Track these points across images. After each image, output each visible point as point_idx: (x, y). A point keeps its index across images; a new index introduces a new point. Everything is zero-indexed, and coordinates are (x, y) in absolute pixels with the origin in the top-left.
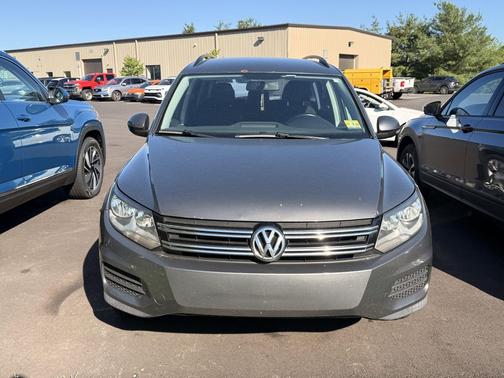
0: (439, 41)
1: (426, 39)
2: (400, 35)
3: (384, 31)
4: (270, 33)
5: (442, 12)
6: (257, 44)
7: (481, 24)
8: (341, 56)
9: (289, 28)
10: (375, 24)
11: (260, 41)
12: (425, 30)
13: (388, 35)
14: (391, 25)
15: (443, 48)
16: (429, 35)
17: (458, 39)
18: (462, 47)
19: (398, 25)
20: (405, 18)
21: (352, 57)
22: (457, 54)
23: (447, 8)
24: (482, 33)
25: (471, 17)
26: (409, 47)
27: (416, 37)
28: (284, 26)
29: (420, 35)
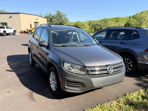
0: (58, 20)
1: (54, 19)
2: (48, 18)
3: (44, 17)
4: (14, 15)
5: (57, 13)
6: (10, 18)
7: (66, 17)
8: (35, 22)
9: (20, 14)
10: (41, 15)
11: (11, 17)
12: (54, 17)
13: (45, 18)
14: (46, 15)
15: (59, 22)
16: (55, 18)
17: (62, 20)
18: (63, 22)
19: (47, 15)
20: (49, 14)
21: (37, 23)
22: (62, 24)
23: (59, 12)
24: (67, 19)
25: (64, 15)
26: (50, 21)
27: (52, 19)
28: (19, 13)
29: (53, 18)
